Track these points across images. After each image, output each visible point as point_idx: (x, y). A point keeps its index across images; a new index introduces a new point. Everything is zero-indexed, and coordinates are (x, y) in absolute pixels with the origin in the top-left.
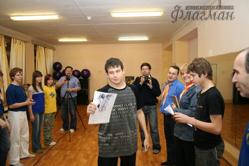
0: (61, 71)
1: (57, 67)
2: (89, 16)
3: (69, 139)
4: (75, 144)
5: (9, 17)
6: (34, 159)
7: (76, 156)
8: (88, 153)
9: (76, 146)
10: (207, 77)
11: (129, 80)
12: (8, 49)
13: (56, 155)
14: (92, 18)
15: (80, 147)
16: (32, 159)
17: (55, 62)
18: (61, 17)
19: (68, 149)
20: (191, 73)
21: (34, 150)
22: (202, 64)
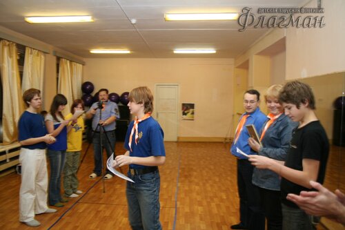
0: (93, 94)
1: (87, 88)
2: (134, 17)
3: (102, 188)
4: (111, 196)
5: (23, 18)
6: (55, 215)
7: (112, 212)
9: (112, 199)
10: (307, 107)
11: (187, 109)
12: (21, 62)
13: (85, 210)
14: (138, 20)
15: (118, 201)
16: (52, 215)
17: (85, 81)
18: (96, 19)
19: (101, 202)
20: (285, 104)
21: (51, 203)
22: (297, 89)
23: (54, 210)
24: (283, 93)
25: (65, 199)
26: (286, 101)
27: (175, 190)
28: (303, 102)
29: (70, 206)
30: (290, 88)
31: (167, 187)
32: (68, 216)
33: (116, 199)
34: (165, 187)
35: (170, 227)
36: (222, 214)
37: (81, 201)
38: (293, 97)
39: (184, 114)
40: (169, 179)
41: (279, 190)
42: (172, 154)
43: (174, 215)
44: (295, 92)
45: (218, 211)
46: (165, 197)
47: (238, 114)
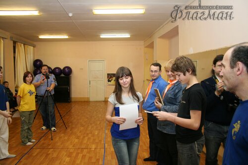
1: (37, 64)
2: (70, 12)
3: (50, 137)
4: (57, 142)
6: (15, 159)
7: (58, 154)
8: (71, 151)
9: (58, 144)
10: (191, 74)
11: (111, 78)
14: (74, 14)
17: (36, 59)
18: (41, 13)
19: (50, 147)
20: (176, 73)
22: (184, 62)
23: (14, 155)
24: (174, 65)
26: (176, 71)
27: (104, 135)
28: (188, 71)
29: (26, 152)
30: (179, 62)
31: (98, 134)
32: (25, 159)
33: (61, 144)
34: (96, 134)
35: (101, 163)
37: (34, 148)
38: (181, 68)
39: (109, 81)
40: (99, 128)
41: (175, 134)
42: (101, 110)
44: (182, 64)
46: (97, 141)
47: (147, 80)
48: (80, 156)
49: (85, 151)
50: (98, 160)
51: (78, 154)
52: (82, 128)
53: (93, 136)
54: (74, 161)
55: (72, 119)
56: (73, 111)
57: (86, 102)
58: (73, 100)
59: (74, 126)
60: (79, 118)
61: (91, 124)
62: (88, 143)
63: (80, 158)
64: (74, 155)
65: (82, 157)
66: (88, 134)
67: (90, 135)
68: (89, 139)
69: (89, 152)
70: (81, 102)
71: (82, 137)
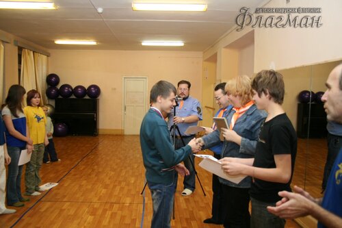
0: (59, 87)
1: (52, 80)
2: (100, 6)
4: (75, 193)
6: (14, 215)
7: (76, 212)
8: (95, 206)
9: (77, 196)
13: (47, 209)
14: (104, 9)
15: (83, 198)
16: (11, 215)
19: (65, 200)
21: (9, 203)
23: (12, 211)
25: (26, 198)
29: (31, 205)
31: (135, 182)
32: (29, 216)
33: (82, 196)
34: (133, 182)
35: (138, 224)
36: (191, 209)
40: (136, 174)
43: (142, 212)
45: (187, 206)
46: (133, 192)
47: (206, 107)
48: (109, 213)
49: (116, 207)
50: (134, 221)
51: (105, 211)
52: (113, 173)
53: (128, 185)
54: (100, 222)
55: (99, 159)
56: (100, 147)
57: (119, 136)
58: (100, 132)
59: (100, 170)
60: (108, 158)
61: (126, 167)
62: (121, 195)
63: (109, 216)
64: (100, 212)
65: (112, 215)
66: (120, 182)
67: (123, 184)
68: (122, 189)
69: (121, 209)
70: (113, 135)
71: (111, 186)
